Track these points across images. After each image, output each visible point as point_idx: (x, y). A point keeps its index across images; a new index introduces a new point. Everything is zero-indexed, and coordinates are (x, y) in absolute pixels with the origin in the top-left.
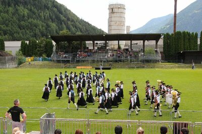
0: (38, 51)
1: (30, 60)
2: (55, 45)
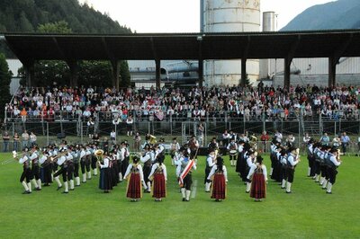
2: (15, 74)
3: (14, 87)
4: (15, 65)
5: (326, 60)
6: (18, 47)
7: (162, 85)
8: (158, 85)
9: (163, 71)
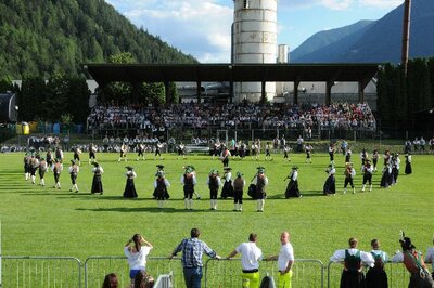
0: (50, 106)
1: (27, 129)
2: (93, 92)
3: (92, 102)
4: (92, 85)
5: (324, 83)
6: (95, 72)
7: (202, 100)
8: (199, 101)
9: (203, 89)
